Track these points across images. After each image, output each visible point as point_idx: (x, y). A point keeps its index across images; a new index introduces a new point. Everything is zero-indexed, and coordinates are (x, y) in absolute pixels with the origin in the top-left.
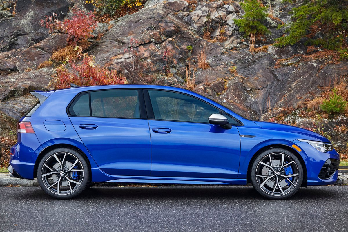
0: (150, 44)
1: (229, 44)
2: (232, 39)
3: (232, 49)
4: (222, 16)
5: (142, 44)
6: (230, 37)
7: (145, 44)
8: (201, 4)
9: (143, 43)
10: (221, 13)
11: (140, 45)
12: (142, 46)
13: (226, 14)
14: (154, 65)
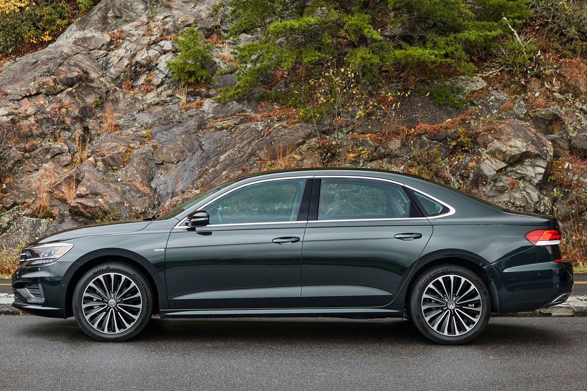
0: (38, 96)
1: (154, 97)
2: (160, 89)
3: (157, 104)
4: (151, 57)
5: (26, 96)
6: (158, 86)
7: (31, 96)
8: (128, 40)
9: (28, 94)
10: (152, 53)
11: (24, 97)
12: (26, 99)
13: (159, 54)
14: (38, 127)
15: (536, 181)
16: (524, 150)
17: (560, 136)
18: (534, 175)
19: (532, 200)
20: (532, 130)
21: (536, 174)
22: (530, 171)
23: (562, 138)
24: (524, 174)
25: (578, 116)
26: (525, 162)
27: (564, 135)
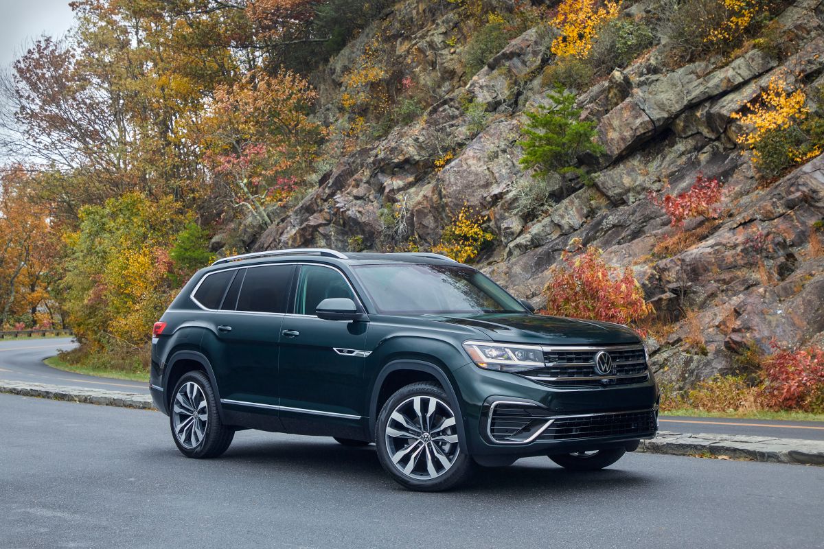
0: (752, 223)
5: (741, 224)
7: (745, 223)
9: (743, 222)
12: (741, 227)
14: (742, 256)
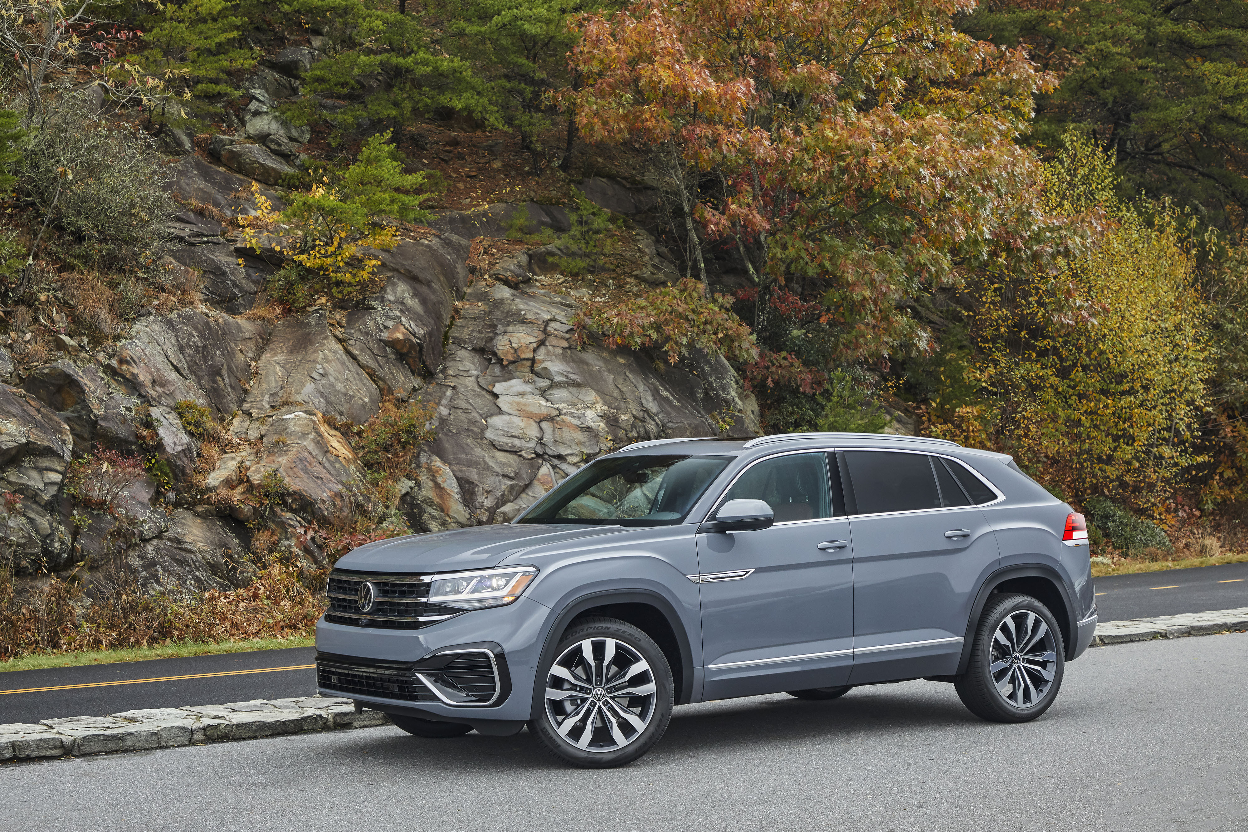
15: (46, 497)
16: (24, 440)
17: (76, 415)
18: (41, 486)
19: (37, 532)
20: (32, 403)
21: (46, 484)
22: (34, 479)
23: (80, 417)
24: (23, 485)
25: (103, 379)
26: (24, 462)
27: (84, 412)
